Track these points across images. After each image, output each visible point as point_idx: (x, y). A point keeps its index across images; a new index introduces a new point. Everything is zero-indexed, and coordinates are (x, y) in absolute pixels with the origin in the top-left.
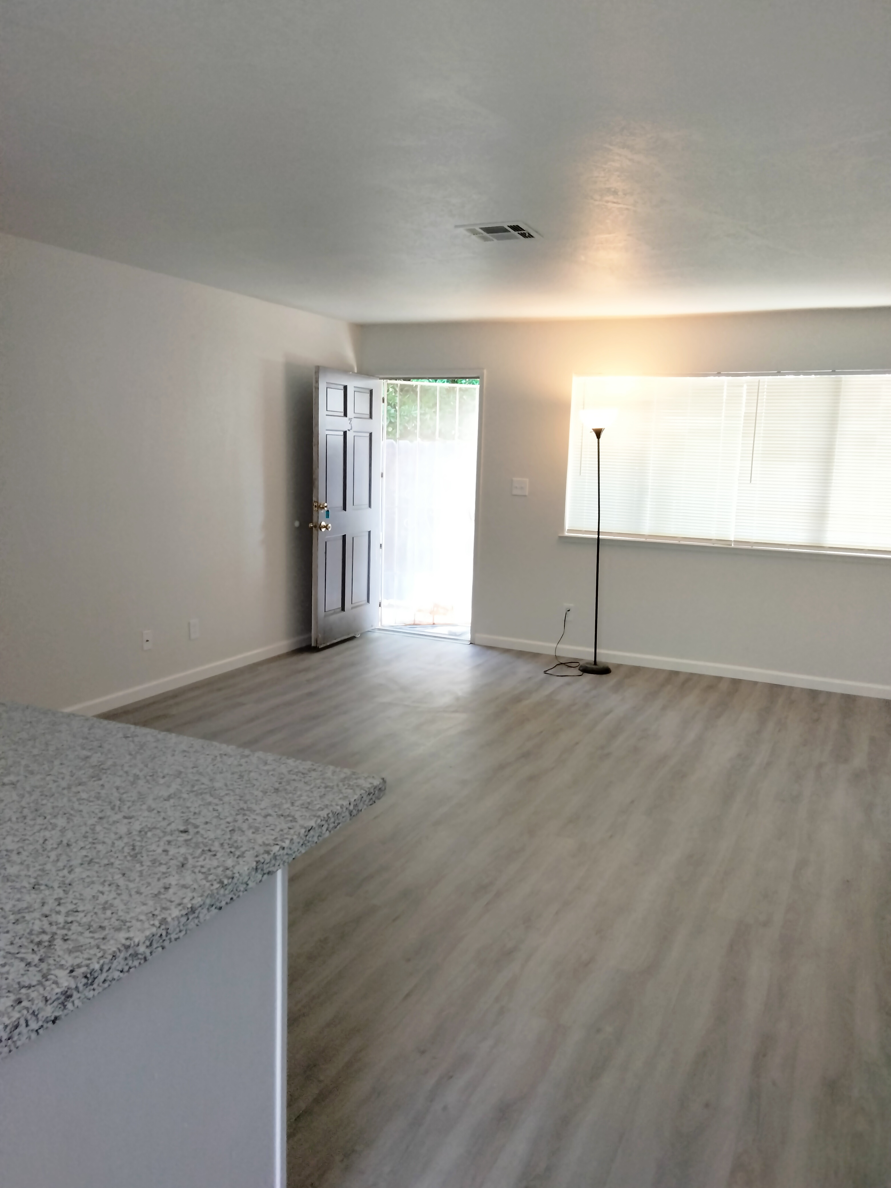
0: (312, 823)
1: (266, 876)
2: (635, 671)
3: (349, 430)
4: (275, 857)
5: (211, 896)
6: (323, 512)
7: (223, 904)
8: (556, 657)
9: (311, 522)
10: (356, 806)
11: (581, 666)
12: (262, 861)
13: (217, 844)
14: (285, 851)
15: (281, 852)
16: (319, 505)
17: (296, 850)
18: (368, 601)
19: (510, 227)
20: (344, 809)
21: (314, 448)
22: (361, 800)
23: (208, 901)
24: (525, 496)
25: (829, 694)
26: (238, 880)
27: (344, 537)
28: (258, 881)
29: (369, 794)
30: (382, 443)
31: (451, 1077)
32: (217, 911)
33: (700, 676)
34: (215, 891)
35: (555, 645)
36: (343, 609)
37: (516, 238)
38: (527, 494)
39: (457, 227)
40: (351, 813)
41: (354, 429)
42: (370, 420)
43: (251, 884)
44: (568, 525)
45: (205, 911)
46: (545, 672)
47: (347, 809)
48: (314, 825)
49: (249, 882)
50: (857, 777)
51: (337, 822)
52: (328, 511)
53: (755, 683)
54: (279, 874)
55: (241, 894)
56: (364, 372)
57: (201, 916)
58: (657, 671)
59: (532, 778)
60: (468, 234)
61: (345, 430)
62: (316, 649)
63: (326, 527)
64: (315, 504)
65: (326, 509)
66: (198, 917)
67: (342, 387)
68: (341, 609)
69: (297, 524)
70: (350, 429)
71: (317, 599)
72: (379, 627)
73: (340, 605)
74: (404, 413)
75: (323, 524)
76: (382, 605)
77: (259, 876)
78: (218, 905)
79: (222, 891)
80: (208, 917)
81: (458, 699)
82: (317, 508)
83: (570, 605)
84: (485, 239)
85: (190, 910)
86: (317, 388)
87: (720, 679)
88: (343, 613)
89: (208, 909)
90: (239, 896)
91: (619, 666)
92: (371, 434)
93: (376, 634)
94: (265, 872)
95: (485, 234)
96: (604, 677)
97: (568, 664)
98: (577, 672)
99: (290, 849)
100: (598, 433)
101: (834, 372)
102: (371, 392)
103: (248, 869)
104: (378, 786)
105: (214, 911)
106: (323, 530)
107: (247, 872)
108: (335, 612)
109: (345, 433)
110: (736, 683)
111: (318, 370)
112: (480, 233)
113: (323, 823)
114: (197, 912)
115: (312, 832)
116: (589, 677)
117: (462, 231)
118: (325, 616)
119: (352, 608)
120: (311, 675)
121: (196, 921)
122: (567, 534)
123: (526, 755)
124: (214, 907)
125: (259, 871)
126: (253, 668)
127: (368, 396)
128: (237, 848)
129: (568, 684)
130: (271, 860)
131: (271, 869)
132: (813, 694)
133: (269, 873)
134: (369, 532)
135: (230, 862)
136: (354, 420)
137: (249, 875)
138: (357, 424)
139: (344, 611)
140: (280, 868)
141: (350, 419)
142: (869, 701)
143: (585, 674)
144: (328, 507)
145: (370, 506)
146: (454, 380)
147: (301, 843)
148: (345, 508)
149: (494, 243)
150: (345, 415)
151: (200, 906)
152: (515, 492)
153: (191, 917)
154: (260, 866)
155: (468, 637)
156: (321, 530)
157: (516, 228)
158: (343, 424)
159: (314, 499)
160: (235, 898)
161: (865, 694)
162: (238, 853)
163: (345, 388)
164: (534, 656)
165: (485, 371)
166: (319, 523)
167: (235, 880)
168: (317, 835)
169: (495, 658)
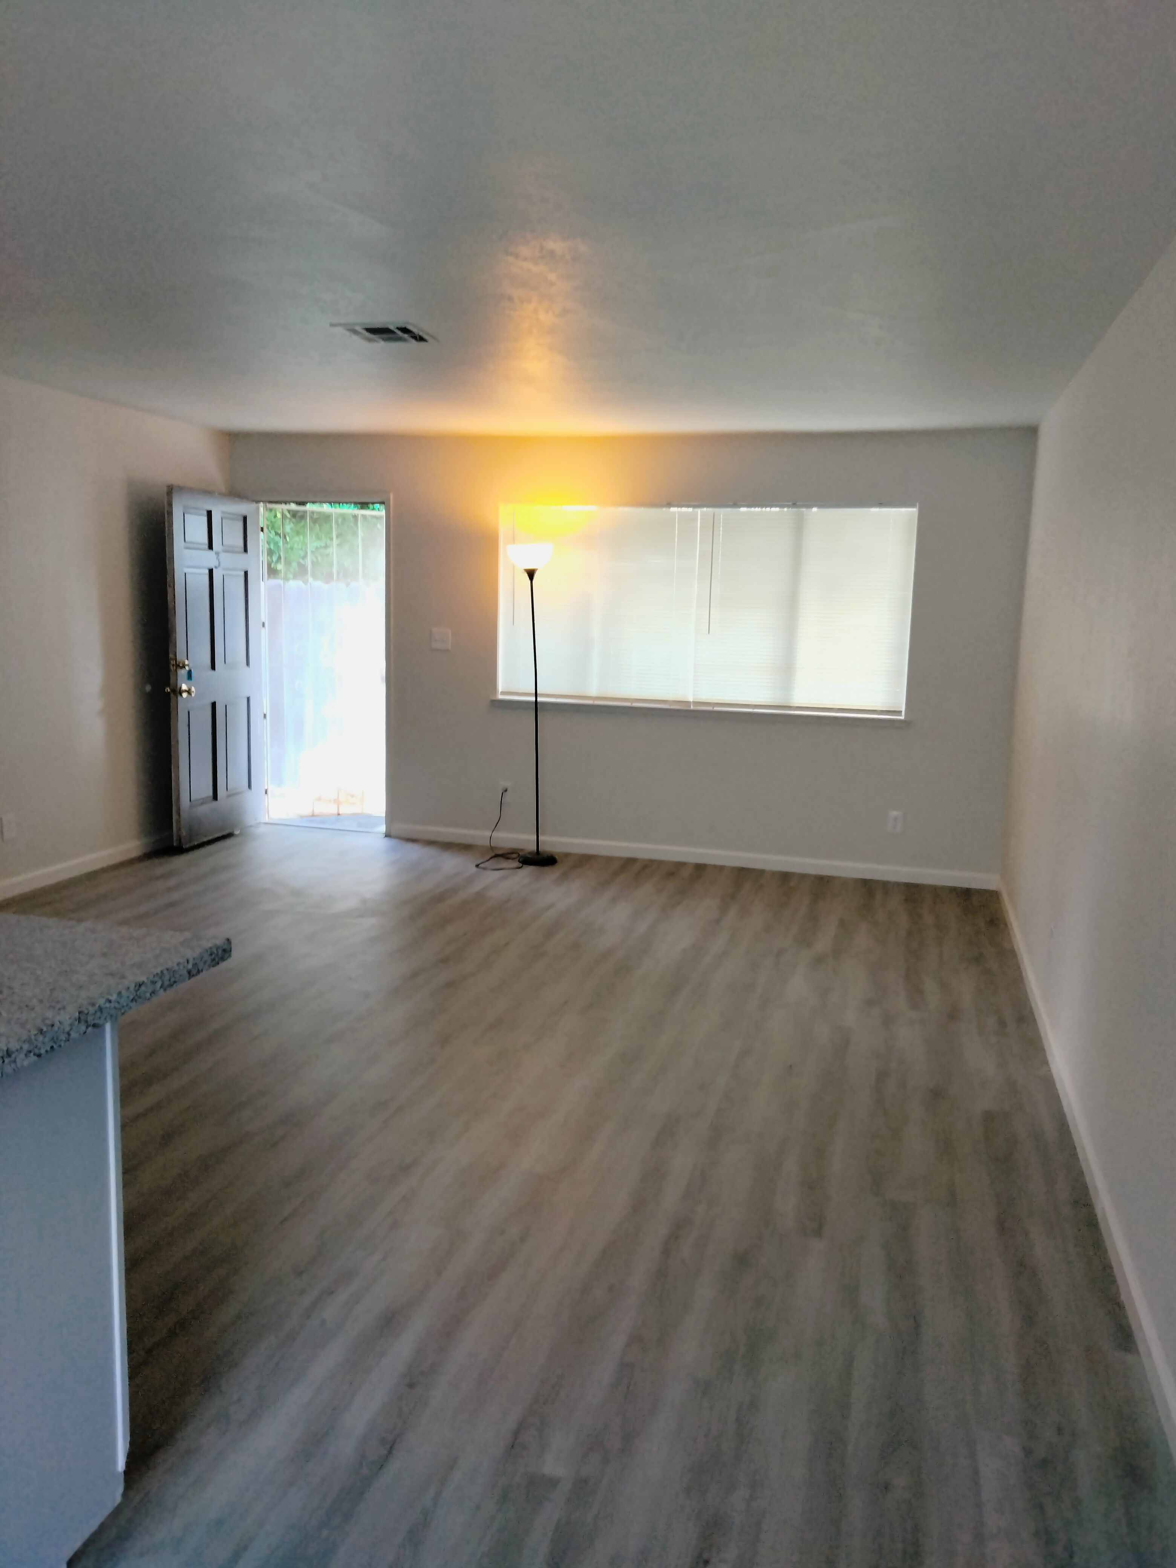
0: (143, 978)
1: (90, 1029)
2: (584, 861)
3: (216, 567)
4: (101, 1009)
5: (29, 1041)
6: (182, 673)
7: (43, 1051)
8: (492, 848)
9: (168, 684)
10: (195, 965)
11: (522, 857)
12: (86, 1012)
13: (35, 1000)
14: (112, 1005)
15: (108, 1005)
16: (178, 663)
17: (125, 1004)
18: (250, 786)
19: (398, 328)
20: (181, 967)
21: (169, 590)
22: (201, 960)
23: (26, 1047)
24: (447, 651)
25: (803, 877)
26: (59, 1028)
27: (214, 705)
28: (82, 1033)
29: (211, 955)
30: (262, 584)
31: (332, 1293)
32: (36, 1058)
33: (660, 862)
34: (33, 1037)
35: (488, 834)
36: (215, 797)
37: (405, 340)
38: (450, 648)
39: (332, 325)
40: (189, 972)
41: (222, 565)
42: (244, 555)
43: (74, 1035)
44: (501, 686)
45: (22, 1056)
46: (477, 866)
47: (184, 967)
48: (146, 981)
49: (72, 1033)
50: (819, 960)
51: (173, 980)
52: (190, 672)
53: (722, 868)
54: (108, 1027)
55: (62, 1044)
56: (234, 493)
57: (18, 1060)
58: (609, 859)
59: (451, 985)
60: (347, 333)
61: (211, 568)
62: (180, 850)
63: (189, 692)
64: (173, 662)
65: (187, 668)
66: (15, 1061)
67: (205, 513)
68: (212, 798)
69: (148, 688)
70: (217, 565)
71: (178, 785)
72: (267, 820)
73: (210, 793)
74: (298, 544)
75: (184, 687)
76: (269, 792)
77: (83, 1028)
78: (37, 1051)
79: (41, 1038)
80: (26, 1063)
81: (364, 901)
82: (175, 667)
83: (508, 784)
84: (370, 340)
85: (5, 1053)
86: (170, 513)
87: (681, 865)
88: (215, 803)
89: (26, 1055)
90: (60, 1046)
91: (567, 855)
92: (246, 573)
93: (262, 830)
94: (89, 1023)
95: (367, 334)
96: (547, 869)
97: (505, 855)
98: (516, 864)
99: (118, 1002)
100: (531, 574)
101: (794, 505)
102: (245, 519)
103: (70, 1018)
104: (222, 947)
105: (33, 1058)
106: (185, 695)
107: (69, 1022)
108: (203, 802)
109: (211, 572)
110: (700, 869)
111: (170, 490)
112: (362, 334)
113: (156, 979)
114: (13, 1056)
115: (143, 988)
116: (529, 870)
117: (340, 330)
118: (191, 807)
119: (229, 796)
120: (172, 882)
121: (13, 1065)
122: (500, 697)
123: (445, 961)
124: (32, 1054)
125: (83, 1022)
126: (92, 876)
127: (240, 525)
128: (58, 1002)
129: (505, 878)
130: (96, 1012)
131: (96, 1022)
132: (785, 877)
133: (94, 1026)
134: (248, 699)
135: (49, 1014)
136: (223, 556)
137: (71, 1025)
138: (226, 559)
139: (217, 800)
140: (107, 1022)
141: (217, 554)
142: (844, 882)
143: (525, 866)
144: (191, 665)
145: (248, 664)
146: (364, 505)
147: (132, 997)
148: (213, 667)
149: (380, 345)
150: (210, 547)
151: (17, 1051)
152: (435, 645)
153: (7, 1060)
154: (82, 1017)
155: (383, 828)
156: (181, 695)
157: (405, 330)
158: (209, 559)
159: (171, 656)
160: (55, 1046)
161: (843, 874)
162: (58, 1006)
163: (209, 514)
164: (464, 848)
165: (392, 496)
166: (178, 687)
167: (56, 1028)
168: (150, 991)
169: (415, 852)
